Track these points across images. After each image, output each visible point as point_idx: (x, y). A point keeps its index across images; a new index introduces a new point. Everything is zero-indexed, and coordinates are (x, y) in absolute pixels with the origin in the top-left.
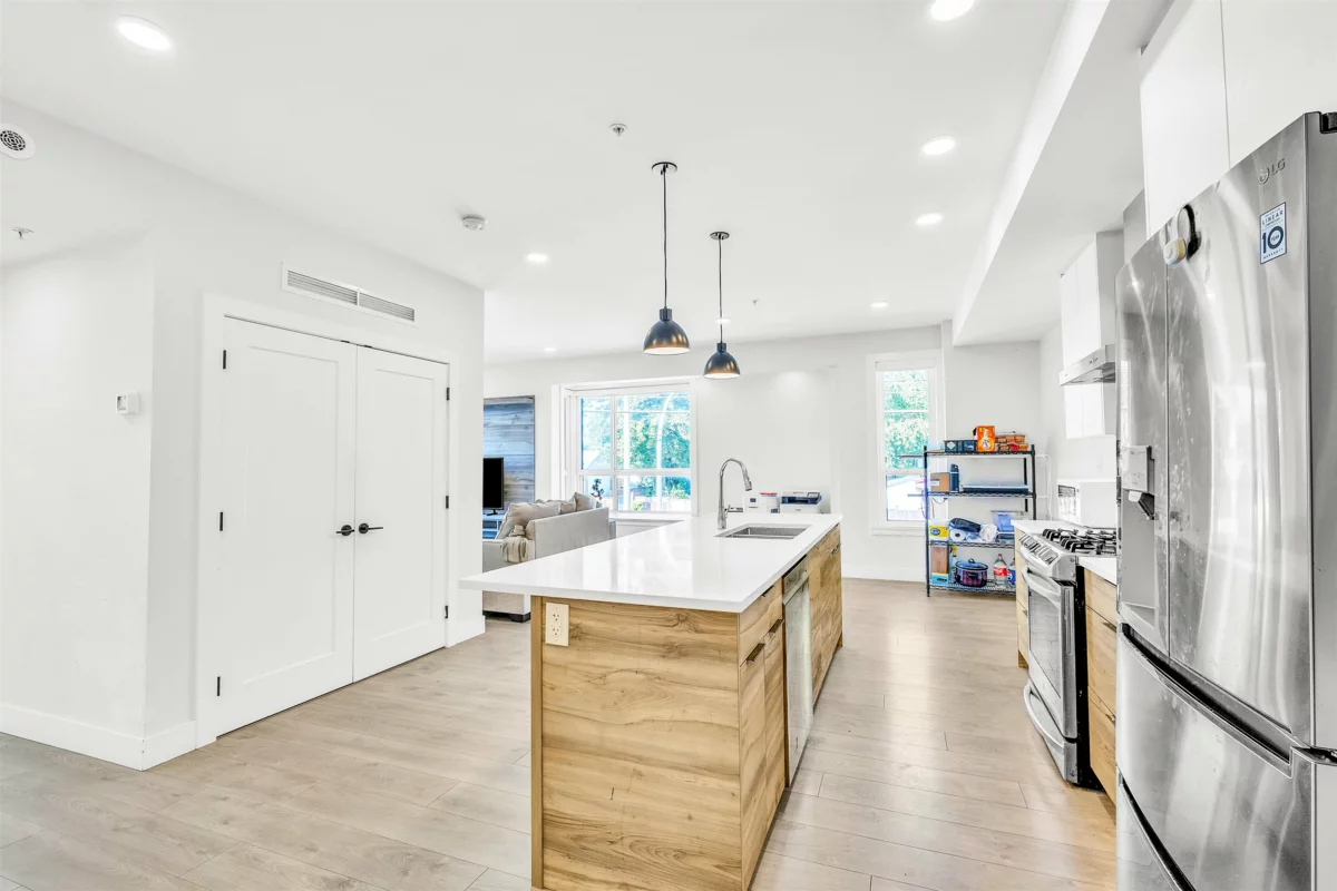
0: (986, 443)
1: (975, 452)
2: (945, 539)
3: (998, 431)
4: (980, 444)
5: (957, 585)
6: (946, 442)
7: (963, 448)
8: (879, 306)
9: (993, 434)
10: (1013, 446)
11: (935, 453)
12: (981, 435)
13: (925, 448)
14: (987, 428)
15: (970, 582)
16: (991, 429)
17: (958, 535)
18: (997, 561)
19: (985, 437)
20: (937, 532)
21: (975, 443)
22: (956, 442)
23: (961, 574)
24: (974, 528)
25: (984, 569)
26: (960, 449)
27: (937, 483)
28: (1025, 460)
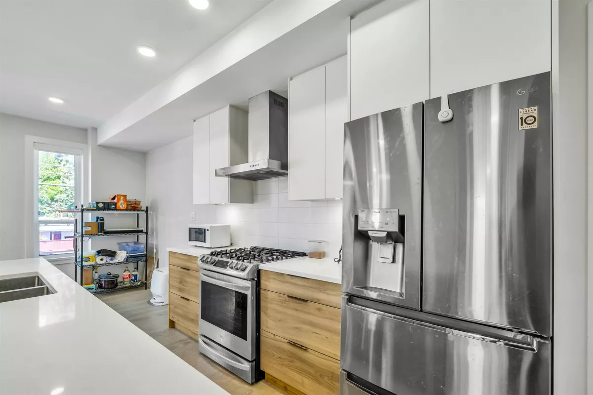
0: (122, 205)
1: (115, 209)
2: (93, 263)
3: (128, 198)
4: (118, 205)
5: (100, 290)
6: (97, 203)
7: (107, 207)
8: (55, 100)
9: (126, 199)
10: (134, 207)
11: (88, 210)
12: (119, 200)
13: (82, 206)
14: (123, 196)
15: (110, 286)
16: (125, 196)
17: (102, 260)
18: (125, 271)
19: (122, 202)
20: (88, 259)
21: (115, 204)
22: (103, 203)
23: (103, 283)
24: (112, 254)
25: (117, 277)
26: (106, 208)
27: (89, 229)
28: (138, 214)
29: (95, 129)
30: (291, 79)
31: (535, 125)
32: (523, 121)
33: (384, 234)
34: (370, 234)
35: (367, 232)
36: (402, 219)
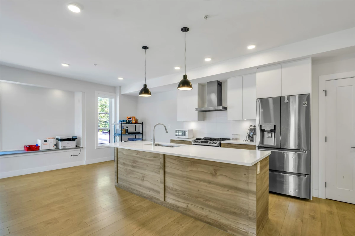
0: (134, 122)
1: (132, 123)
6: (126, 120)
10: (136, 122)
16: (135, 117)
19: (134, 120)
21: (132, 121)
22: (128, 120)
26: (129, 122)
28: (136, 125)
29: (120, 87)
30: (228, 78)
31: (306, 106)
32: (304, 104)
33: (270, 130)
34: (265, 130)
35: (264, 129)
36: (275, 126)
